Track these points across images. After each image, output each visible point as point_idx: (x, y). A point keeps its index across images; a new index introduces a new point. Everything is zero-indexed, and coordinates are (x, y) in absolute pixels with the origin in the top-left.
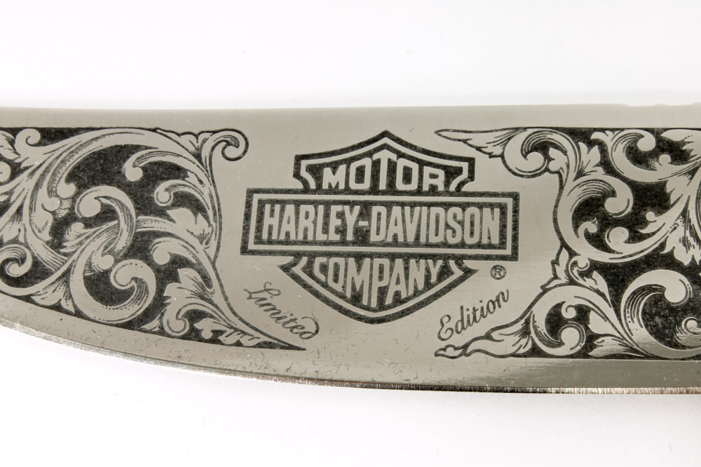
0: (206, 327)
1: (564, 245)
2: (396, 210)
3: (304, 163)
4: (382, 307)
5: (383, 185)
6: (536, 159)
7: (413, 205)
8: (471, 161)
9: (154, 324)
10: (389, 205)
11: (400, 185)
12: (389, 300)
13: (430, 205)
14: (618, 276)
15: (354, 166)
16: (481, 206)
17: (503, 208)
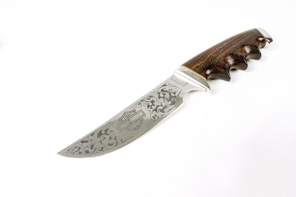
0: (123, 141)
1: (149, 111)
2: (132, 118)
3: (119, 120)
4: (138, 127)
5: (128, 117)
6: (140, 105)
7: (133, 117)
8: (134, 109)
9: (118, 144)
10: (131, 118)
11: (130, 116)
12: (138, 126)
13: (134, 116)
14: (156, 110)
15: (124, 117)
16: (139, 112)
17: (141, 111)
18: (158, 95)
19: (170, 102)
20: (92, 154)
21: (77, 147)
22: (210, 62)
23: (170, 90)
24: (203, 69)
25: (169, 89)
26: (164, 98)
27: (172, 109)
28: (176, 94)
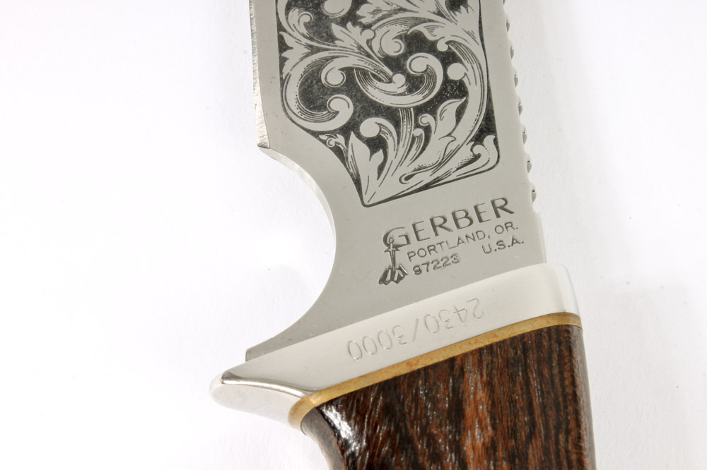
18: (442, 47)
19: (333, 76)
23: (419, 132)
24: (407, 441)
25: (433, 137)
26: (396, 64)
27: (283, 61)
28: (358, 149)
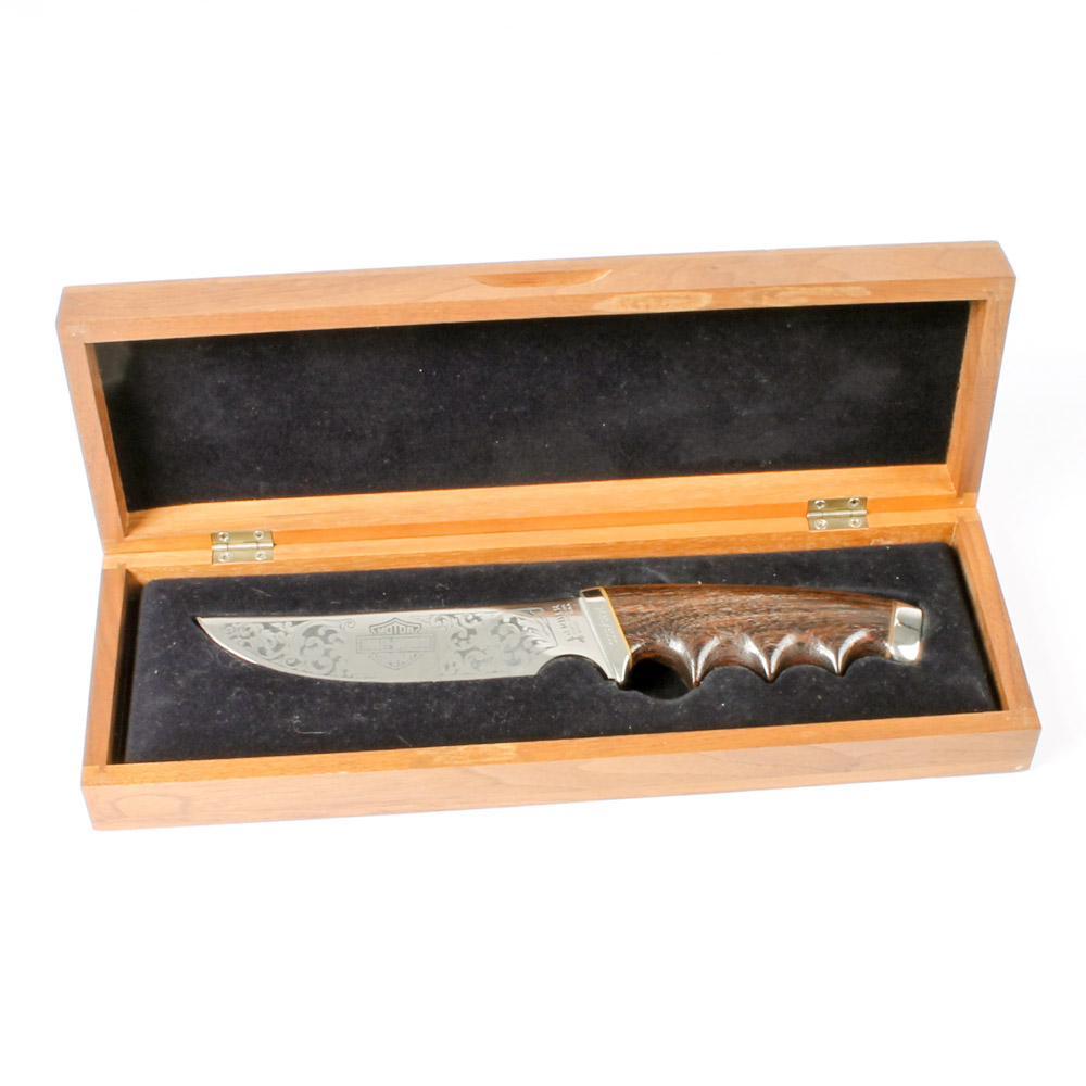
1: (448, 646)
2: (400, 639)
3: (372, 628)
4: (398, 666)
5: (396, 632)
7: (405, 638)
8: (420, 624)
10: (398, 638)
11: (401, 632)
12: (400, 664)
13: (410, 637)
15: (387, 627)
16: (424, 637)
20: (268, 660)
21: (248, 629)
22: (673, 621)
25: (531, 627)
26: (503, 638)
28: (536, 648)
